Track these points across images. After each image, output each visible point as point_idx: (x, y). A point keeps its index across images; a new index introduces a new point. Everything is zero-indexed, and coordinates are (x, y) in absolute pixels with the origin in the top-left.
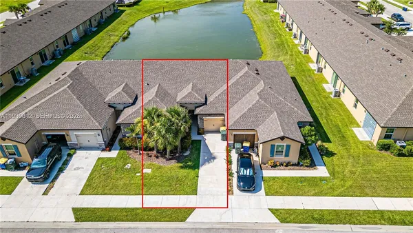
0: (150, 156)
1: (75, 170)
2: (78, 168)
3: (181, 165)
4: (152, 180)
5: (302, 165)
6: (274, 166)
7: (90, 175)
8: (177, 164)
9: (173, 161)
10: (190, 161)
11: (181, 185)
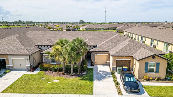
0: (59, 74)
1: (5, 80)
2: (7, 79)
3: (81, 78)
4: (59, 86)
5: (169, 80)
6: (149, 80)
7: (14, 82)
8: (77, 78)
9: (75, 76)
10: (87, 77)
11: (80, 88)
